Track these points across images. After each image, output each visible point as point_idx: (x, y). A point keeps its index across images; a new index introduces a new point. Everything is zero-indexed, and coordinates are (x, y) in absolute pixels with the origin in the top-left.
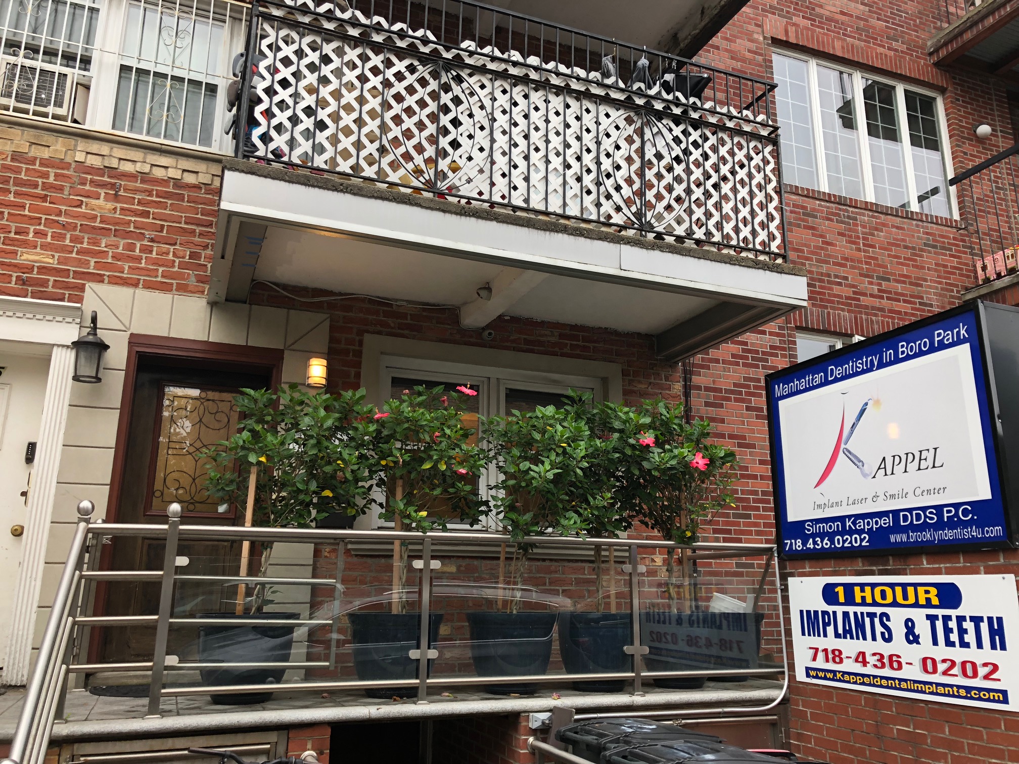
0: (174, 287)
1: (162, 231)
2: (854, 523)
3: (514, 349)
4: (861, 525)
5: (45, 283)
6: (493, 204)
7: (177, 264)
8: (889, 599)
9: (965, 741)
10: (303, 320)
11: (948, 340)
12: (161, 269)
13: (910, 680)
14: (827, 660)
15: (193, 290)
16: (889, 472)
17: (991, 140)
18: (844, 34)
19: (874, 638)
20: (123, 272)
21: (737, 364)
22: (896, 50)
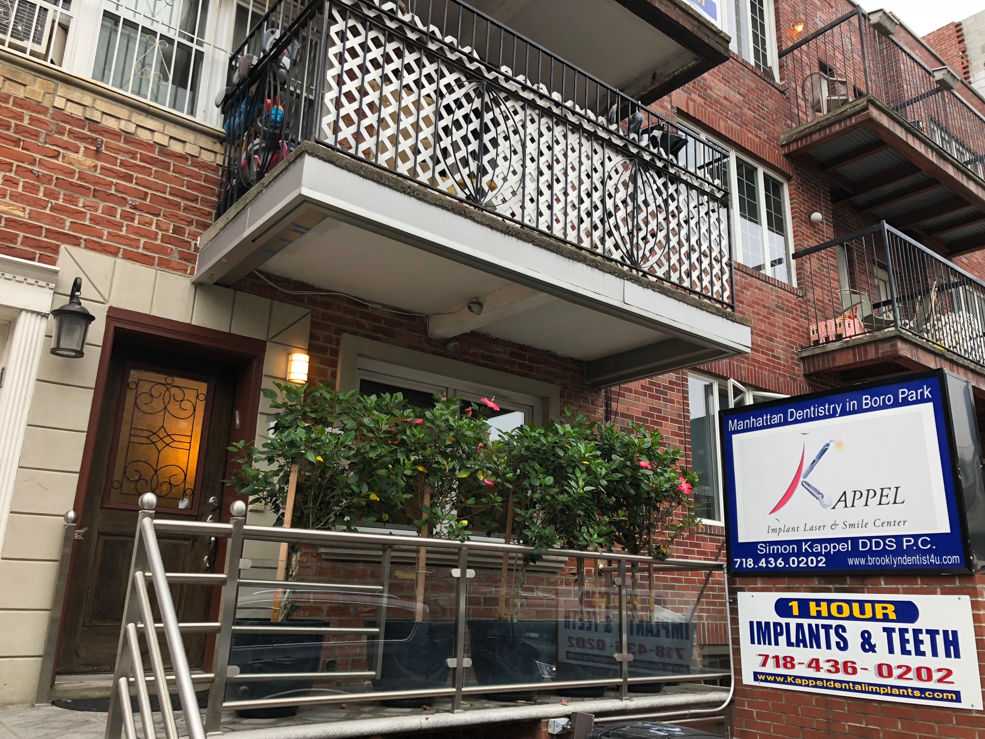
0: (156, 262)
1: (145, 199)
2: (811, 547)
3: (474, 363)
4: (818, 548)
5: (13, 238)
6: (523, 225)
7: (159, 237)
8: (846, 613)
9: (917, 734)
10: (288, 312)
11: (911, 398)
12: (143, 240)
13: (865, 683)
14: (778, 666)
15: (175, 267)
16: (849, 504)
17: (818, 225)
18: (726, 117)
19: (829, 647)
20: (101, 238)
21: (645, 395)
22: (760, 138)
